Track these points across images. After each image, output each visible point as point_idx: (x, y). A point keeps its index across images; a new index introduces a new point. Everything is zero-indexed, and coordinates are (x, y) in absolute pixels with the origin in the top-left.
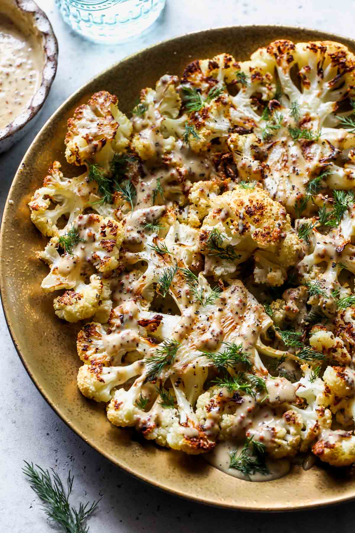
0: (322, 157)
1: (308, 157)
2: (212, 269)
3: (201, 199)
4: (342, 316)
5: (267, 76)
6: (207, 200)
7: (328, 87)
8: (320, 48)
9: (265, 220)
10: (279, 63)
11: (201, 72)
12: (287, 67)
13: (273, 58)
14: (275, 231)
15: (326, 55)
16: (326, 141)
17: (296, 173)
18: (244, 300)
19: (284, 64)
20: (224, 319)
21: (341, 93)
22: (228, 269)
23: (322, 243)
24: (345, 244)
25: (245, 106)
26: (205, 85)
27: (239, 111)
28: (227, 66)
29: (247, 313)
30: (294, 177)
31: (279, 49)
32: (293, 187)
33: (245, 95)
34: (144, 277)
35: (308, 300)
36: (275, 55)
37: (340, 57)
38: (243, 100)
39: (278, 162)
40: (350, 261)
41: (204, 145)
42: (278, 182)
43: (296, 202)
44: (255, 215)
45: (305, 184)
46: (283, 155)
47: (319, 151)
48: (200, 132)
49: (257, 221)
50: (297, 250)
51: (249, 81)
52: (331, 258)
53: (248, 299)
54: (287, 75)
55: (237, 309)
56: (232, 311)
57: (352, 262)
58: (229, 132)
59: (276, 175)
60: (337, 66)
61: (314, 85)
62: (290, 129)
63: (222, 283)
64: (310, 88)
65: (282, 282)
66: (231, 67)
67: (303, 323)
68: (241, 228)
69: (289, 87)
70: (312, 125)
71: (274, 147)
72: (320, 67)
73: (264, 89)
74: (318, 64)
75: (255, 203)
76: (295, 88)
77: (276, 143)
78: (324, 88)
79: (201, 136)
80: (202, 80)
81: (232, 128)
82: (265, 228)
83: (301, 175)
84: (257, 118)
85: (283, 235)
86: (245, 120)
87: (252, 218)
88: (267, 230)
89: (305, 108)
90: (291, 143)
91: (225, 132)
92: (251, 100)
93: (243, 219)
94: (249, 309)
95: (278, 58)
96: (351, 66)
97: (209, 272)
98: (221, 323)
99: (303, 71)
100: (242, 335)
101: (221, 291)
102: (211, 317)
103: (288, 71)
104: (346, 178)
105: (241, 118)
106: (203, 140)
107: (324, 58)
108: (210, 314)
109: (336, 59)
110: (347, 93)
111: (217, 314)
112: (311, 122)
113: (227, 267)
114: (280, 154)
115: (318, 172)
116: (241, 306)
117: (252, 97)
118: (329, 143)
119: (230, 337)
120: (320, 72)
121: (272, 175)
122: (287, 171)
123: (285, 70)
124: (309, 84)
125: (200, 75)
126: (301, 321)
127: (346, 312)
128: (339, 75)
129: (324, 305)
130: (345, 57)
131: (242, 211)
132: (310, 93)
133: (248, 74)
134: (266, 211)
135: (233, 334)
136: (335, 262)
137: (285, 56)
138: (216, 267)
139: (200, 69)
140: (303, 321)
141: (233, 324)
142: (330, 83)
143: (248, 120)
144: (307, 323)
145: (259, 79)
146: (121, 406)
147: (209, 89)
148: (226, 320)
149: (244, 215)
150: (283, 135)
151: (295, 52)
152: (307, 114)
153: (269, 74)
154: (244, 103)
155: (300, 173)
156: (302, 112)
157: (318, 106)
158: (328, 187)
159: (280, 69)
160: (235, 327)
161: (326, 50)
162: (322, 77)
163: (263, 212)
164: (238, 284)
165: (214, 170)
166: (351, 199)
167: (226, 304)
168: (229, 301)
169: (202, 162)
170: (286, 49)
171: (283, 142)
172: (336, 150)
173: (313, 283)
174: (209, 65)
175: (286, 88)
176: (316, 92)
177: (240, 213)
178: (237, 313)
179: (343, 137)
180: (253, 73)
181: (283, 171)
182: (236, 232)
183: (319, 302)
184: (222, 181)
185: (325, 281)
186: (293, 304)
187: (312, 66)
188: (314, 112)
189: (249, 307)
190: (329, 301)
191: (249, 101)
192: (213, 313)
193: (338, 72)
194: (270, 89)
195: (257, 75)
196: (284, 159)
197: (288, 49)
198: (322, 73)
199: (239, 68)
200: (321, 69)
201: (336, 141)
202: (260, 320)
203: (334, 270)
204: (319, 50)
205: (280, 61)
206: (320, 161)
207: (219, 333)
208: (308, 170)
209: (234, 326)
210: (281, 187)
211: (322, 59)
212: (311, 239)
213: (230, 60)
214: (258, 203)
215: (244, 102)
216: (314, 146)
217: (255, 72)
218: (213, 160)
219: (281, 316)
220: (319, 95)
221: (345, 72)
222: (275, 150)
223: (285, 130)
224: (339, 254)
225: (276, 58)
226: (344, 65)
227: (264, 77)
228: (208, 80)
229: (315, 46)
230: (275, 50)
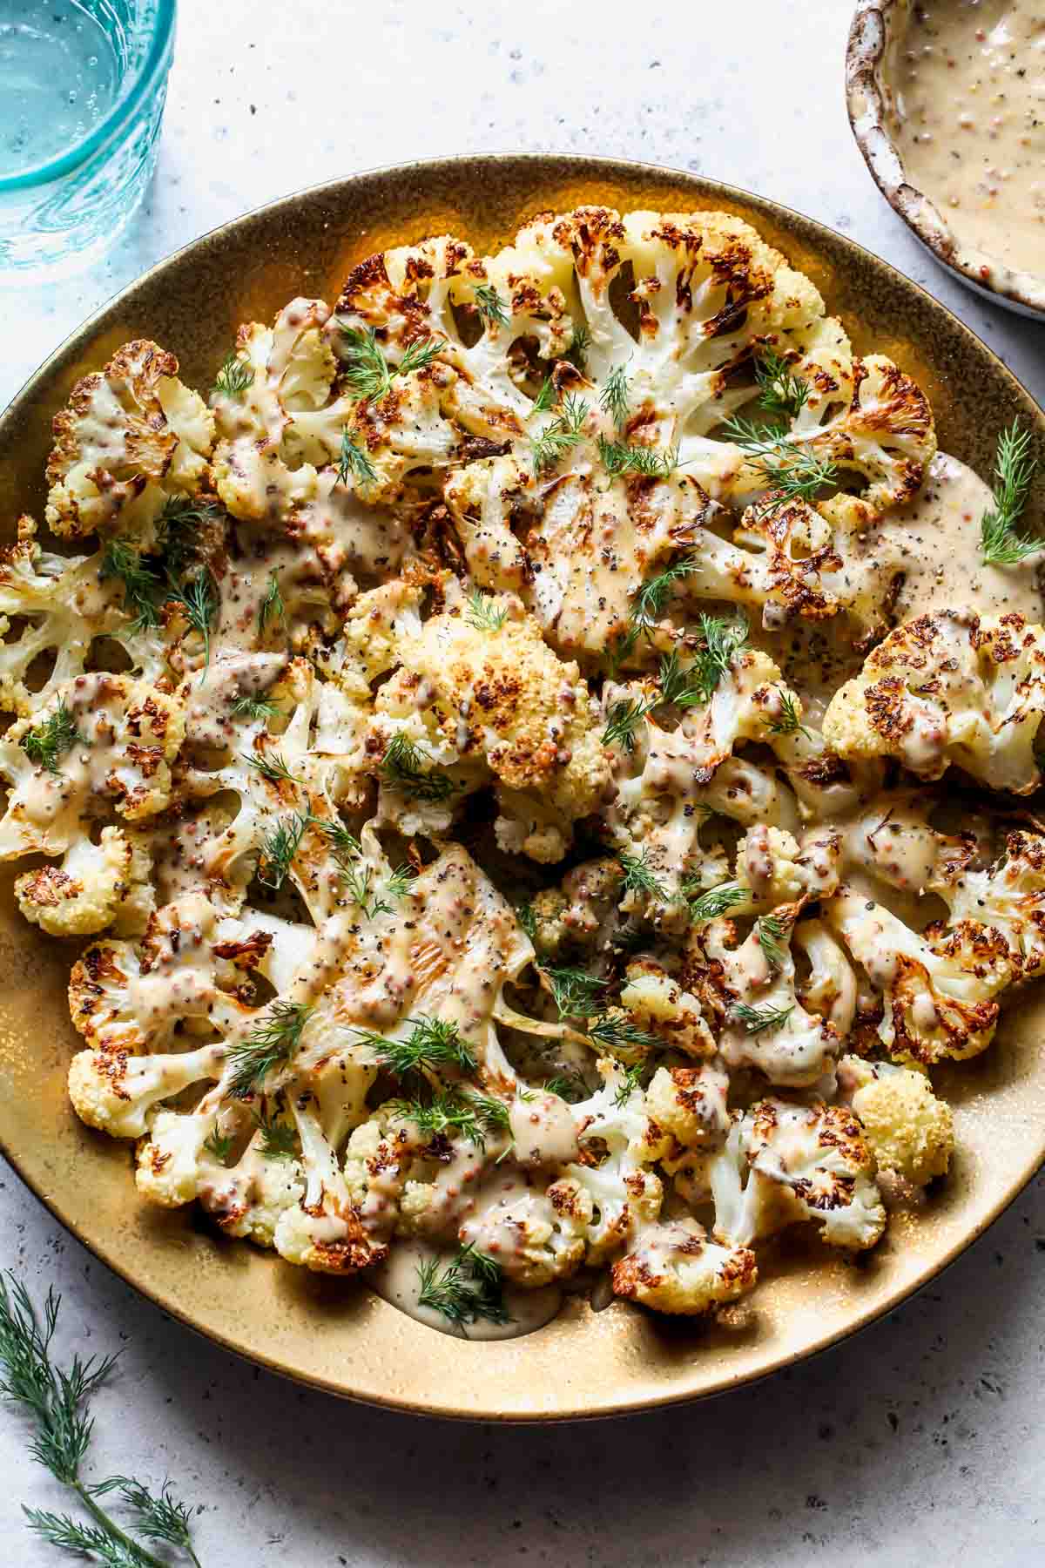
0: (678, 521)
1: (642, 520)
2: (394, 818)
3: (374, 637)
4: (701, 942)
5: (551, 298)
6: (387, 638)
7: (703, 334)
8: (686, 238)
9: (521, 721)
10: (582, 268)
11: (388, 286)
12: (601, 280)
13: (568, 256)
14: (545, 750)
15: (699, 256)
16: (687, 479)
17: (609, 567)
18: (467, 902)
19: (596, 270)
20: (418, 948)
21: (734, 346)
22: (431, 822)
23: (662, 755)
24: (717, 763)
25: (494, 375)
26: (396, 321)
27: (479, 390)
28: (451, 272)
29: (474, 934)
30: (604, 573)
31: (583, 230)
32: (602, 602)
33: (496, 347)
34: (231, 835)
35: (621, 899)
36: (575, 246)
37: (735, 263)
38: (491, 360)
39: (570, 530)
40: (727, 800)
41: (385, 491)
42: (565, 586)
43: (607, 641)
44: (498, 705)
45: (632, 596)
46: (582, 511)
47: (669, 506)
48: (378, 461)
49: (501, 723)
50: (598, 787)
51: (507, 312)
52: (684, 795)
53: (478, 896)
54: (601, 300)
55: (450, 925)
56: (437, 928)
57: (733, 804)
58: (449, 455)
59: (563, 566)
60: (727, 284)
61: (668, 328)
62: (603, 445)
63: (417, 855)
64: (658, 336)
65: (560, 856)
66: (465, 272)
67: (610, 949)
68: (461, 741)
69: (606, 330)
70: (658, 431)
71: (561, 490)
72: (684, 283)
73: (544, 330)
74: (680, 277)
75: (498, 675)
76: (620, 330)
77: (565, 479)
78: (691, 335)
79: (378, 470)
80: (390, 306)
81: (456, 444)
82: (520, 742)
83: (625, 570)
84: (523, 408)
85: (562, 755)
86: (491, 412)
87: (491, 716)
88: (524, 748)
89: (643, 387)
90: (602, 481)
91: (439, 456)
92: (510, 358)
93: (468, 716)
94: (480, 923)
95: (582, 255)
96: (762, 287)
97: (387, 822)
98: (409, 957)
99: (641, 290)
100: (459, 992)
101: (414, 873)
102: (387, 942)
103: (604, 289)
104: (732, 580)
105: (481, 409)
106: (383, 479)
107: (695, 263)
108: (384, 934)
109: (722, 267)
110: (749, 349)
111: (402, 934)
112: (655, 424)
113: (427, 816)
114: (576, 508)
115: (667, 558)
116: (461, 916)
117: (511, 351)
118: (697, 485)
119: (430, 992)
120: (684, 295)
121: (551, 565)
122: (591, 555)
123: (596, 286)
124: (654, 325)
125: (385, 294)
126: (604, 942)
127: (710, 932)
128: (730, 306)
129: (657, 920)
130: (746, 262)
131: (468, 695)
132: (656, 348)
133: (505, 294)
134: (525, 696)
135: (438, 986)
136: (691, 803)
137: (598, 252)
138: (402, 815)
139: (385, 277)
140: (608, 945)
141: (440, 960)
142: (706, 325)
143: (501, 415)
144: (618, 951)
145: (533, 306)
146: (167, 1165)
147: (406, 330)
148: (423, 948)
149: (470, 707)
150: (583, 459)
151: (623, 242)
152: (648, 403)
153: (556, 291)
154: (494, 369)
155: (620, 565)
156: (635, 398)
157: (676, 383)
158: (689, 595)
159: (584, 283)
160: (443, 970)
161: (699, 245)
162: (689, 309)
163: (515, 701)
164: (454, 857)
165: (411, 544)
166: (740, 638)
167: (423, 909)
168: (431, 901)
169: (382, 528)
170: (602, 234)
171: (582, 478)
172: (714, 504)
173: (636, 850)
174: (408, 270)
175: (599, 332)
176: (672, 347)
177: (461, 702)
178: (449, 935)
179: (731, 470)
180: (518, 289)
181: (578, 555)
182: (449, 746)
183: (646, 909)
184: (430, 575)
185: (665, 850)
186: (586, 910)
187: (666, 278)
188: (666, 396)
189: (480, 917)
190: (669, 909)
191: (504, 361)
192: (392, 931)
193: (729, 299)
194: (558, 333)
195: (526, 297)
196: (583, 523)
197: (607, 235)
198: (689, 298)
199: (484, 275)
200: (687, 289)
201: (714, 478)
202: (504, 953)
203: (689, 824)
204: (683, 243)
205: (585, 261)
206: (671, 532)
207: (404, 986)
208: (640, 555)
209: (440, 966)
210: (572, 603)
211: (688, 264)
212: (639, 736)
213: (462, 254)
214: (505, 678)
215: (493, 364)
216: (660, 491)
217: (524, 287)
218: (411, 520)
219: (556, 937)
220: (678, 356)
221: (746, 299)
222: (562, 497)
223: (589, 447)
224: (703, 787)
225: (576, 256)
226: (743, 283)
227: (545, 301)
228: (405, 305)
229: (673, 231)
230: (574, 235)
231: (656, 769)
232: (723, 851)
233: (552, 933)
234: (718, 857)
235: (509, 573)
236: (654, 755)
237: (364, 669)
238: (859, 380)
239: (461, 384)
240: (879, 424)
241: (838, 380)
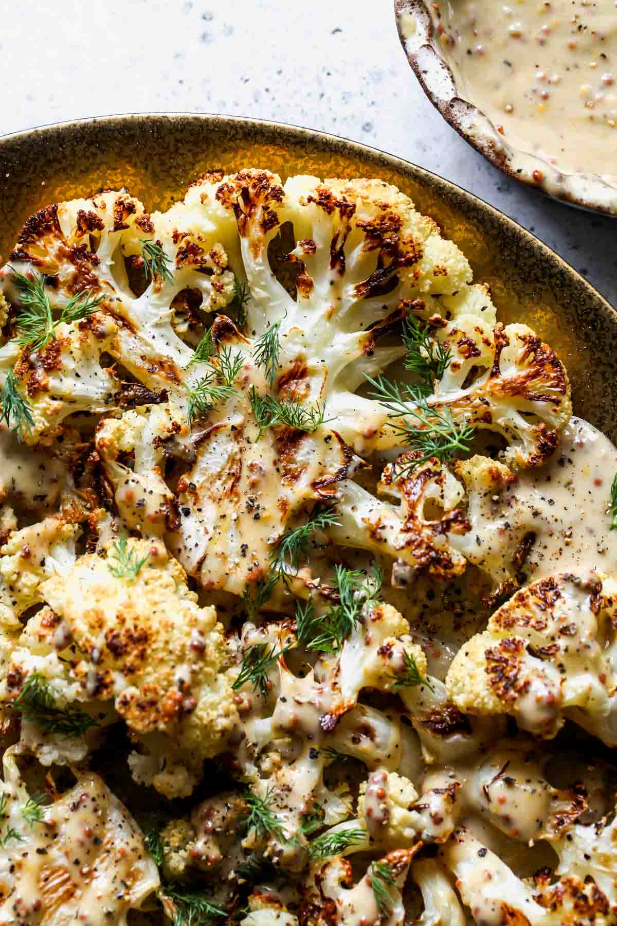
0: (321, 474)
1: (288, 471)
2: (34, 746)
3: (24, 574)
4: (319, 880)
5: (213, 255)
6: (37, 575)
7: (354, 296)
8: (339, 205)
9: (149, 669)
10: (243, 229)
11: (60, 236)
12: (259, 241)
13: (229, 214)
14: (170, 698)
15: (353, 222)
16: (333, 435)
17: (253, 515)
18: (97, 832)
19: (255, 231)
20: (48, 872)
21: (385, 307)
22: (67, 754)
23: (290, 701)
24: (341, 711)
25: (157, 325)
26: (67, 270)
27: (141, 339)
28: (119, 226)
29: (102, 862)
30: (247, 521)
31: (245, 193)
32: (244, 548)
33: (160, 298)
35: (244, 835)
36: (236, 207)
37: (386, 231)
38: (154, 311)
39: (219, 476)
40: (351, 745)
41: (42, 434)
42: (211, 530)
43: (247, 586)
44: (129, 654)
45: (272, 545)
46: (232, 460)
47: (314, 459)
48: (36, 405)
49: (129, 671)
50: (224, 732)
51: (171, 267)
52: (310, 738)
53: (108, 826)
54: (260, 260)
55: (78, 853)
56: (67, 854)
57: (356, 750)
58: (107, 403)
59: (210, 511)
60: (379, 249)
61: (322, 288)
62: (254, 397)
63: (53, 784)
64: (312, 296)
65: (188, 791)
66: (133, 226)
67: (234, 879)
68: (91, 685)
69: (264, 288)
70: (308, 386)
71: (213, 438)
72: (338, 247)
73: (206, 284)
74: (334, 241)
75: (129, 624)
76: (278, 288)
77: (217, 428)
78: (344, 297)
79: (36, 415)
80: (61, 255)
81: (114, 392)
82: (146, 691)
83: (268, 519)
84: (183, 357)
85: (187, 703)
86: (151, 361)
87: (120, 663)
88: (150, 696)
89: (296, 343)
90: (252, 432)
91: (97, 402)
92: (173, 310)
93: (99, 662)
94: (108, 851)
95: (242, 216)
96: (411, 255)
97: (27, 749)
98: (38, 881)
99: (298, 251)
100: (83, 918)
101: (49, 802)
102: (20, 865)
103: (263, 249)
104: (368, 534)
105: (143, 358)
106: (41, 424)
107: (349, 229)
108: (18, 857)
109: (374, 234)
110: (398, 312)
111: (34, 860)
112: (307, 379)
113: (64, 749)
114: (226, 456)
115: (310, 508)
116: (89, 843)
117: (175, 302)
118: (341, 441)
119: (57, 915)
120: (338, 258)
121: (200, 510)
122: (237, 502)
123: (255, 246)
124: (310, 285)
125: (57, 244)
126: (229, 873)
127: (327, 871)
128: (381, 271)
129: (275, 859)
130: (397, 230)
131: (99, 641)
132: (310, 307)
133: (170, 250)
134: (154, 646)
135: (65, 910)
136: (316, 747)
137: (259, 214)
138: (41, 745)
139: (58, 227)
140: (232, 875)
141: (68, 886)
142: (357, 288)
143: (161, 364)
144: (241, 881)
145: (196, 262)
147: (75, 279)
148: (53, 873)
149: (101, 653)
150: (236, 410)
151: (282, 206)
152: (300, 359)
153: (218, 248)
154: (156, 320)
155: (263, 514)
156: (288, 353)
157: (327, 342)
158: (331, 542)
159: (245, 242)
160: (70, 894)
161: (352, 212)
162: (342, 272)
163: (144, 650)
164: (89, 787)
165: (71, 482)
166: (373, 590)
167: (55, 836)
168: (63, 828)
169: (42, 467)
170: (262, 197)
171: (233, 428)
172: (356, 459)
173: (263, 787)
174: (79, 222)
175: (257, 290)
176: (325, 307)
177: (93, 648)
178: (77, 862)
179: (374, 429)
180: (183, 244)
181: (226, 501)
182: (80, 689)
183: (266, 847)
184: (86, 513)
185: (289, 790)
186: (211, 844)
187: (321, 243)
188: (317, 354)
189: (109, 846)
190: (288, 850)
191: (167, 312)
192: (25, 855)
193: (380, 265)
194: (219, 289)
195: (189, 252)
196: (232, 471)
197: (266, 198)
198: (343, 262)
199: (151, 230)
200: (341, 253)
201: (359, 435)
202: (129, 883)
203: (314, 765)
204: (337, 210)
205: (245, 222)
206: (314, 485)
207: (31, 910)
208: (284, 505)
209: (67, 891)
210: (218, 548)
211: (341, 228)
213: (131, 209)
214: (136, 627)
215: (156, 315)
216: (306, 445)
217: (188, 243)
218: (70, 460)
219: (182, 867)
220: (330, 316)
221: (396, 264)
222: (214, 445)
223: (241, 397)
224: (328, 733)
225: (238, 217)
226: (393, 250)
227: (207, 257)
228: (74, 255)
229: (328, 197)
230: (236, 197)
231: (285, 712)
232: (348, 789)
233: (178, 862)
234: (343, 796)
235: (154, 520)
236: (284, 700)
237: (14, 603)
238: (499, 347)
239: (124, 334)
240: (516, 390)
241: (481, 346)
